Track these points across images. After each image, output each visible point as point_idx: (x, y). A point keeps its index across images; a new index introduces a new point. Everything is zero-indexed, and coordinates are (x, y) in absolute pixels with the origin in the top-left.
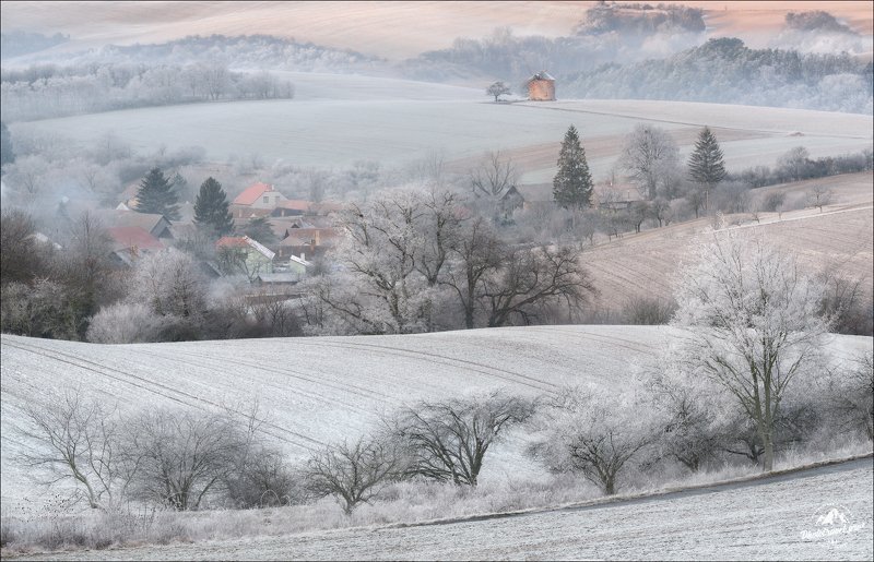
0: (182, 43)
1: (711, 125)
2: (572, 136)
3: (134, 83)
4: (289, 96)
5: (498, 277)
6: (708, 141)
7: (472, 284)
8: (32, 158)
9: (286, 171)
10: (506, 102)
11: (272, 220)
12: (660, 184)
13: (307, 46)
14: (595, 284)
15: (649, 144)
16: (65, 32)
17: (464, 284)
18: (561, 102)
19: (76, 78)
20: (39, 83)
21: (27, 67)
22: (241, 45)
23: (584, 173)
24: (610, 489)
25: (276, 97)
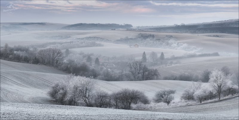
0: (85, 38)
1: (163, 52)
2: (144, 53)
3: (83, 44)
4: (103, 46)
5: (147, 73)
6: (162, 54)
7: (144, 74)
8: (71, 54)
9: (104, 57)
10: (132, 48)
11: (104, 64)
12: (155, 60)
13: (102, 39)
14: (160, 74)
15: (153, 54)
16: (70, 36)
17: (142, 74)
18: (139, 48)
19: (76, 43)
20: (71, 43)
21: (70, 41)
22: (93, 38)
23: (146, 58)
24: (201, 102)
25: (102, 46)
